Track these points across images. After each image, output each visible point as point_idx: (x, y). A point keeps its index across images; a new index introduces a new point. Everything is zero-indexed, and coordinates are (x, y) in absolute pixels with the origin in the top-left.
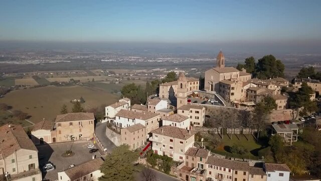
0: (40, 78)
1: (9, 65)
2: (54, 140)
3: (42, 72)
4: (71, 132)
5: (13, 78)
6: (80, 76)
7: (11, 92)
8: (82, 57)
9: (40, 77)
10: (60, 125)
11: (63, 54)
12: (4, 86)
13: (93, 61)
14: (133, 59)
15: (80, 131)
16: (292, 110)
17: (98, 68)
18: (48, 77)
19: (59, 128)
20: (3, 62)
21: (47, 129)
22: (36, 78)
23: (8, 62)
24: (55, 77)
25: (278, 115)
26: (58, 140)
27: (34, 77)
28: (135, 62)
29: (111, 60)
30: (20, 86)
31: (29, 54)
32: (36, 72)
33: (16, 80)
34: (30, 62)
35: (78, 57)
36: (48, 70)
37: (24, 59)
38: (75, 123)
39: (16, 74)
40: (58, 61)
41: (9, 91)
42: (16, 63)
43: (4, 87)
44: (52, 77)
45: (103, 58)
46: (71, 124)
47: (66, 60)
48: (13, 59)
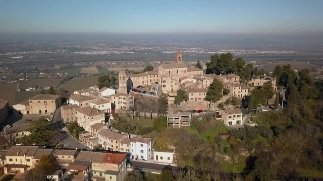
0: (102, 68)
1: (80, 55)
2: (28, 112)
3: (106, 62)
4: (40, 108)
5: (80, 67)
6: (138, 66)
7: (73, 79)
8: (146, 48)
9: (102, 66)
10: (31, 102)
11: (130, 46)
12: (70, 73)
13: (155, 53)
14: (194, 50)
15: (46, 107)
16: (209, 102)
17: (157, 60)
18: (109, 67)
19: (31, 104)
20: (77, 53)
21: (23, 104)
22: (99, 67)
23: (81, 53)
24: (116, 67)
25: (195, 105)
26: (30, 113)
27: (97, 66)
28: (195, 53)
29: (171, 52)
30: (83, 74)
31: (100, 45)
32: (101, 62)
33: (83, 69)
34: (99, 53)
35: (143, 49)
36: (112, 60)
37: (95, 50)
38: (42, 101)
39: (84, 63)
40: (123, 52)
41: (72, 78)
42: (87, 53)
43: (70, 75)
44: (113, 67)
45: (165, 51)
46: (39, 102)
47: (131, 51)
48: (86, 50)
